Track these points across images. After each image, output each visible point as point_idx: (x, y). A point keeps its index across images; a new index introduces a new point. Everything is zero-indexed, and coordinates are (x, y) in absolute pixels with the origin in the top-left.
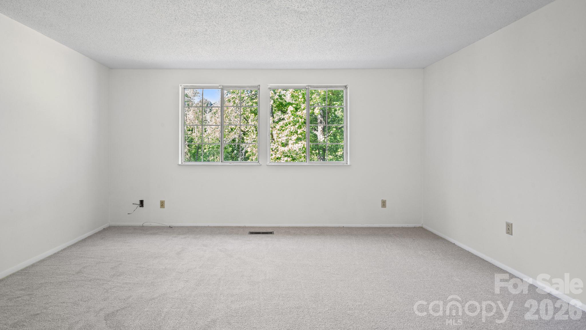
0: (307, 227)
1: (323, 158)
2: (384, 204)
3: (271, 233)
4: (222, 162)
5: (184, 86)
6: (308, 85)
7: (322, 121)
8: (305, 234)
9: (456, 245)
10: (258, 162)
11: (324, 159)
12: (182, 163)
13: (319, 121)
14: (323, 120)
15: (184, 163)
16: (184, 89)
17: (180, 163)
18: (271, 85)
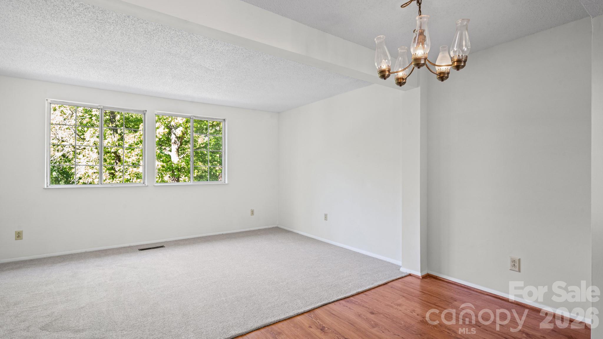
0: (192, 238)
1: (177, 179)
2: (252, 212)
3: (162, 247)
4: (101, 184)
5: (51, 101)
6: (192, 115)
7: (176, 142)
8: (194, 243)
9: (299, 234)
10: (144, 183)
11: (178, 181)
12: (47, 187)
13: (173, 141)
14: (177, 140)
15: (50, 187)
16: (50, 103)
17: (46, 187)
18: (158, 111)
